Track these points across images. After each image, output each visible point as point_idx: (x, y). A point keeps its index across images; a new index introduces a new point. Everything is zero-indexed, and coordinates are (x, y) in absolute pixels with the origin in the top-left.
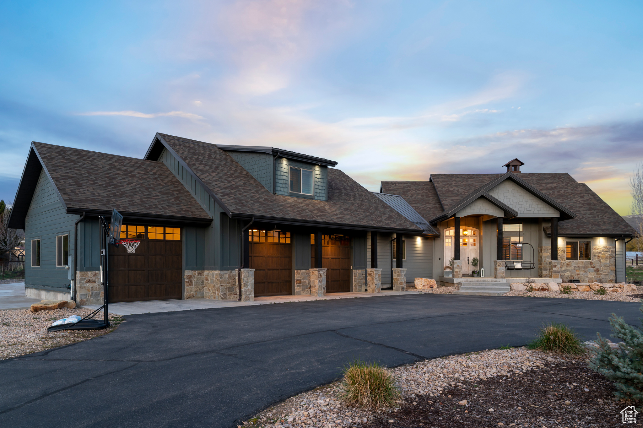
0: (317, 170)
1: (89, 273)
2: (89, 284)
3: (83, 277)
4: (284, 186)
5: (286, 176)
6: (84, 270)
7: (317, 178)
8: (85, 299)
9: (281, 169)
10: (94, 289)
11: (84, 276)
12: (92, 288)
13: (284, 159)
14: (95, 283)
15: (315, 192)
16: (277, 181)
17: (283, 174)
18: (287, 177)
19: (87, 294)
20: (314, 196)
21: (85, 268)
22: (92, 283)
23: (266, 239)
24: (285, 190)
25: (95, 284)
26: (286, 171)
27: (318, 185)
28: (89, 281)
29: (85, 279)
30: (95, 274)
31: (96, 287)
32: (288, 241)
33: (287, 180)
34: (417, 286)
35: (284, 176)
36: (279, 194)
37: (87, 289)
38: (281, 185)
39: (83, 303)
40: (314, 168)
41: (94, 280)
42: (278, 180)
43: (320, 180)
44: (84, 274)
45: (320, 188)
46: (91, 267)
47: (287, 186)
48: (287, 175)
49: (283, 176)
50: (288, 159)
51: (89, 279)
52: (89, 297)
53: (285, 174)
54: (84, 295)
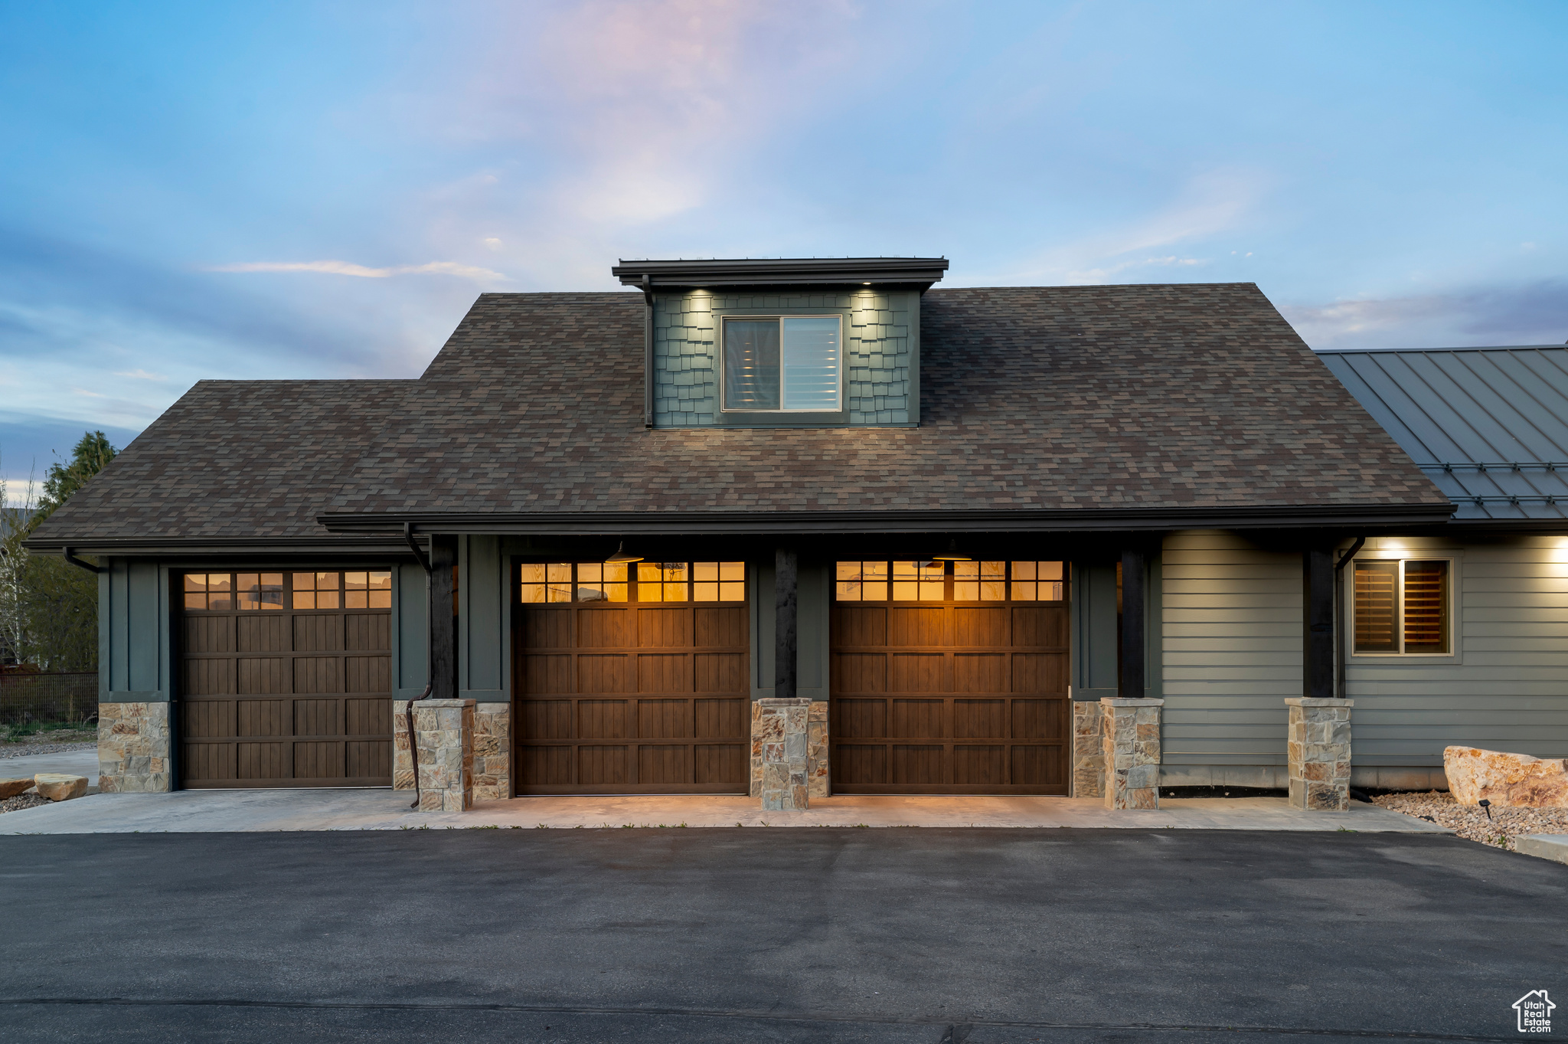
0: (865, 308)
1: (122, 706)
2: (122, 735)
3: (107, 718)
4: (697, 392)
5: (705, 355)
6: (110, 700)
7: (864, 341)
8: (112, 777)
9: (683, 333)
10: (134, 751)
11: (110, 716)
12: (129, 747)
13: (700, 293)
14: (137, 733)
15: (848, 398)
16: (664, 378)
17: (690, 349)
18: (711, 357)
19: (116, 763)
20: (847, 412)
21: (111, 693)
22: (128, 733)
23: (633, 592)
24: (703, 407)
25: (137, 738)
26: (706, 336)
27: (865, 368)
28: (121, 730)
29: (112, 722)
30: (137, 710)
31: (139, 744)
32: (735, 593)
33: (709, 370)
34: (1455, 790)
35: (697, 355)
36: (673, 426)
37: (118, 750)
38: (683, 393)
39: (107, 786)
40: (845, 302)
41: (134, 726)
42: (670, 377)
43: (877, 347)
44: (110, 710)
45: (879, 377)
46: (127, 690)
47: (710, 391)
48: (711, 350)
49: (691, 356)
50: (713, 290)
51: (121, 723)
52: (122, 771)
53: (701, 348)
54: (109, 764)
